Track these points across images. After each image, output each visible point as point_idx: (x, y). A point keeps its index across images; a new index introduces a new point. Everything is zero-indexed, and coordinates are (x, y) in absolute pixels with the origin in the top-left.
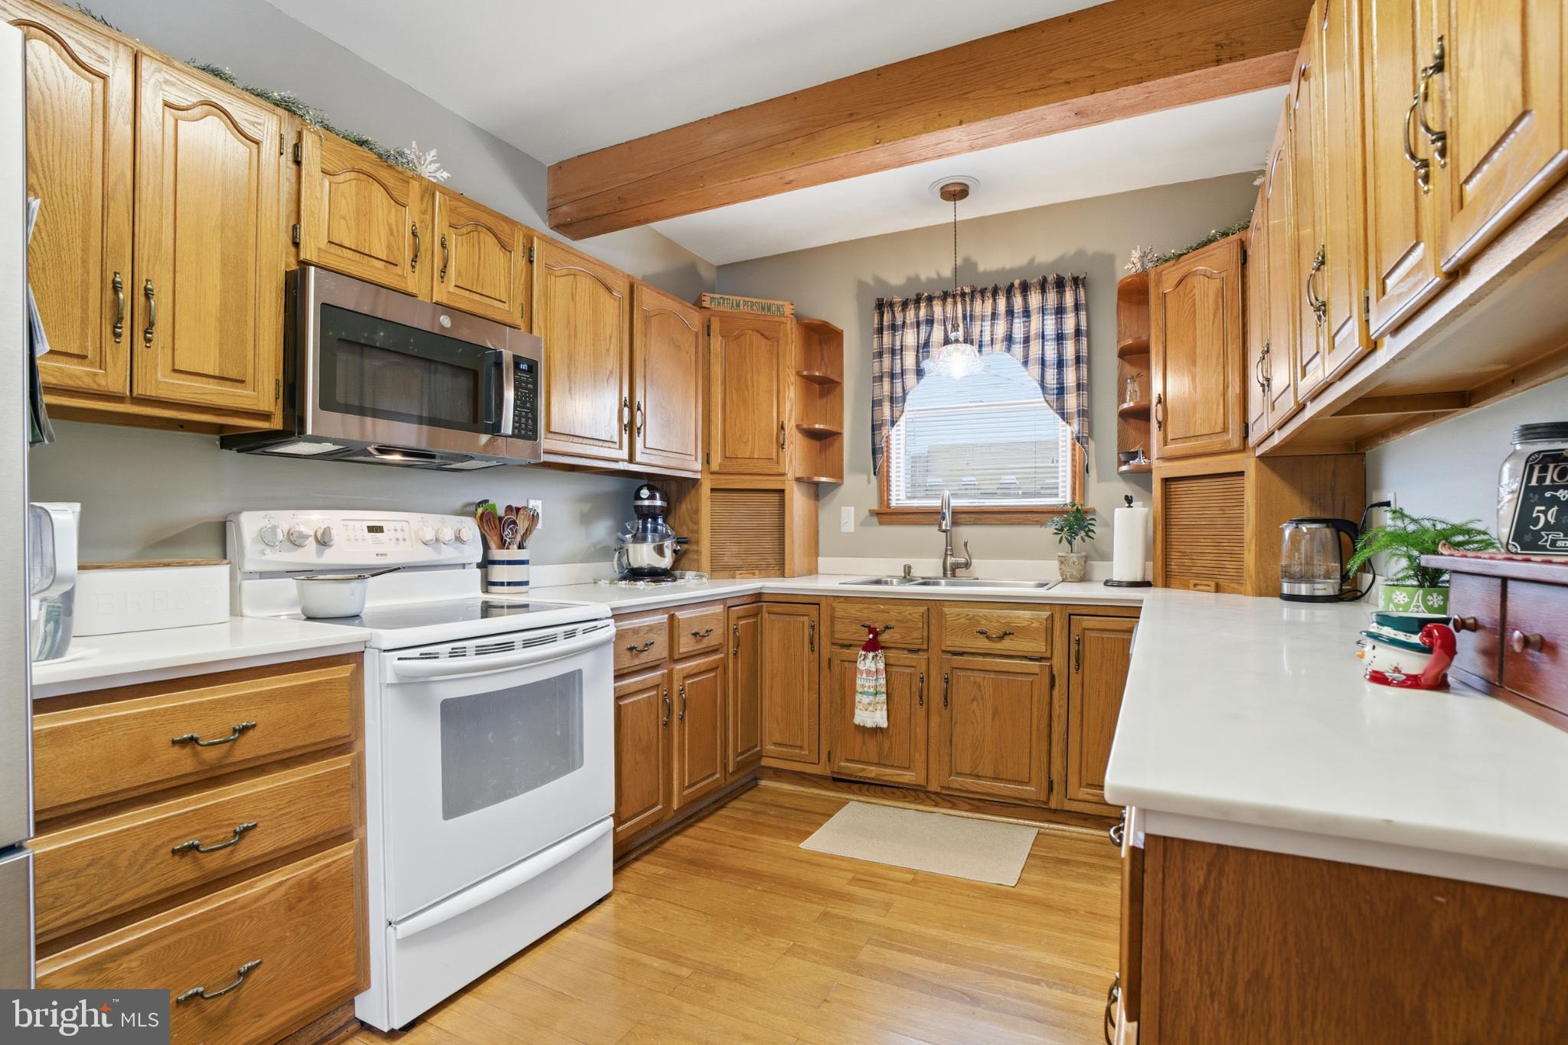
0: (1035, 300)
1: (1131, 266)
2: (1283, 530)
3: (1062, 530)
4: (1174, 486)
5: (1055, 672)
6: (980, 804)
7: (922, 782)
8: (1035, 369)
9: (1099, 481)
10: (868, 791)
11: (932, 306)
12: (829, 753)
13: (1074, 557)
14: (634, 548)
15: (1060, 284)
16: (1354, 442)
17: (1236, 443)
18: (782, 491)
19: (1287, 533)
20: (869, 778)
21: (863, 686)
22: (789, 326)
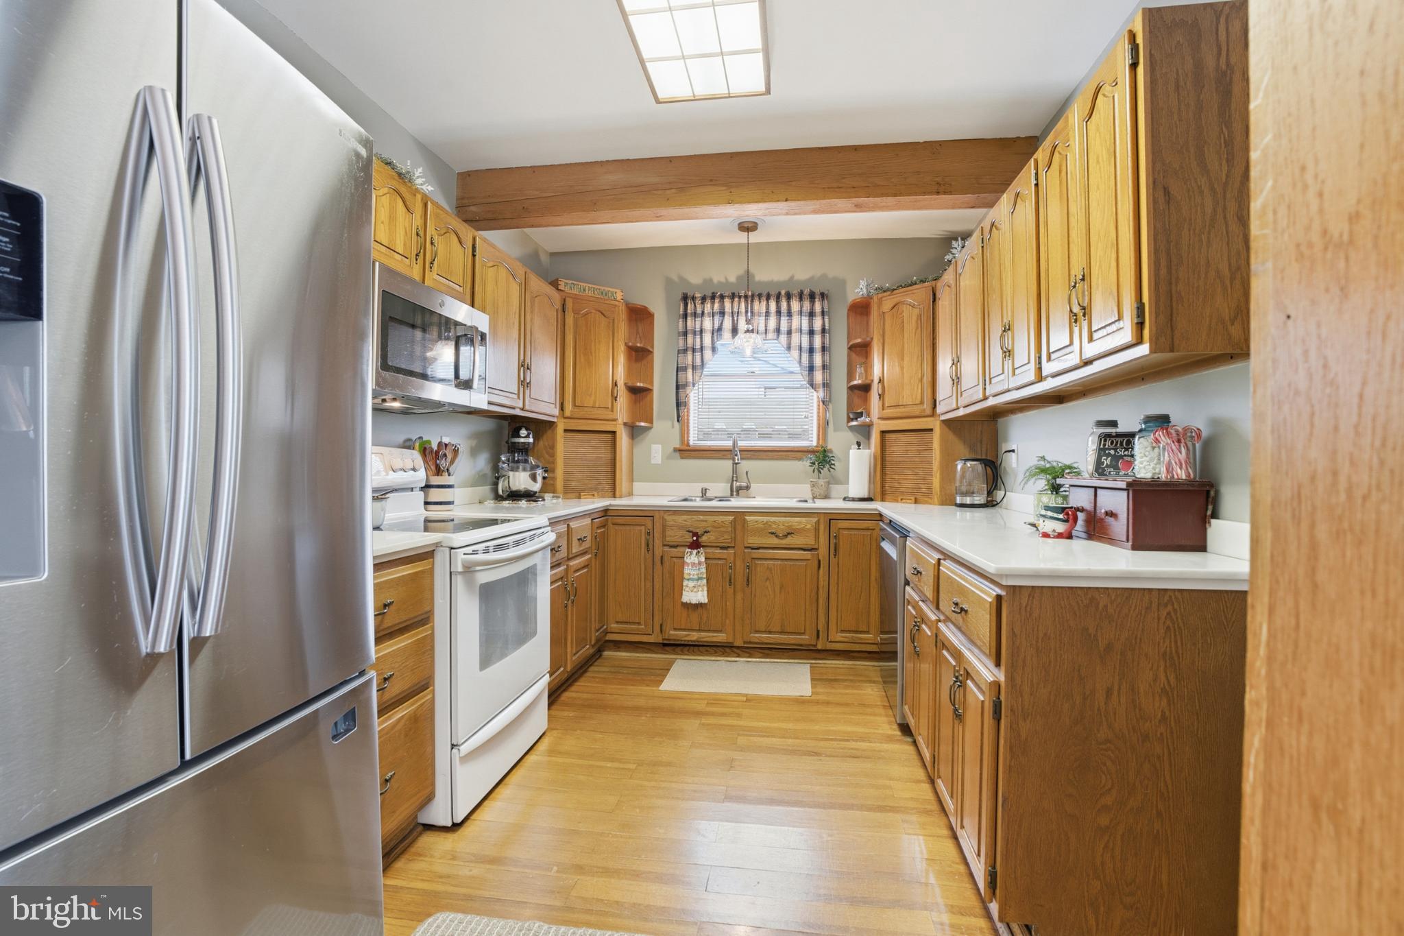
0: (795, 305)
1: (860, 290)
2: (957, 465)
3: (814, 463)
4: (887, 435)
5: (821, 558)
6: (770, 652)
7: (731, 640)
8: (795, 353)
9: (835, 431)
10: (688, 651)
11: (723, 301)
12: (661, 625)
13: (821, 482)
14: (514, 475)
15: (812, 296)
16: (992, 414)
17: (929, 412)
18: (614, 433)
19: (959, 467)
20: (691, 641)
21: (689, 574)
22: (620, 308)
